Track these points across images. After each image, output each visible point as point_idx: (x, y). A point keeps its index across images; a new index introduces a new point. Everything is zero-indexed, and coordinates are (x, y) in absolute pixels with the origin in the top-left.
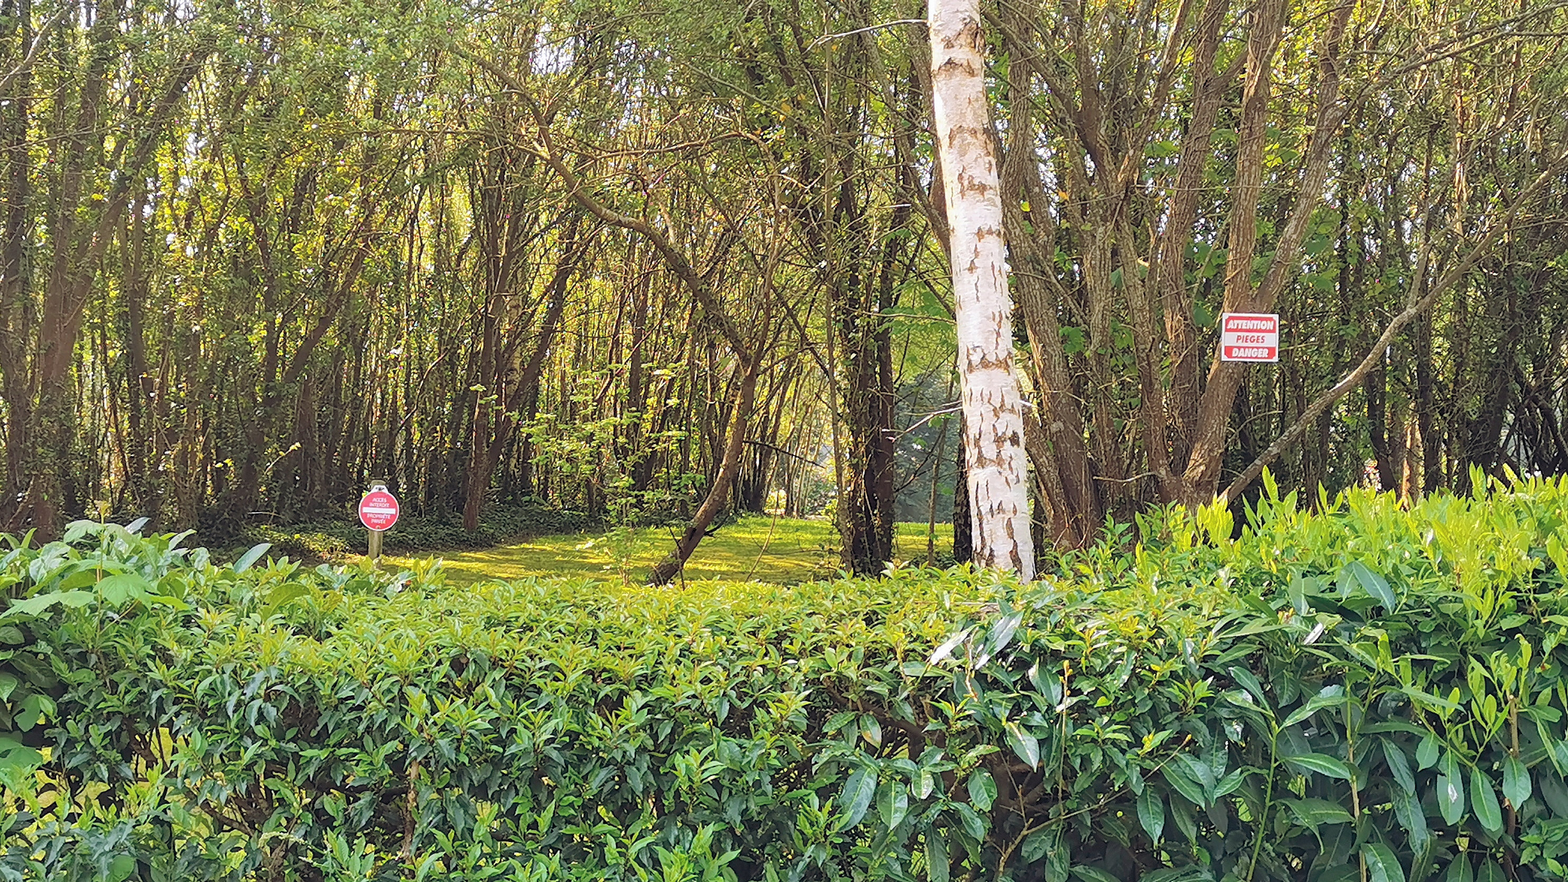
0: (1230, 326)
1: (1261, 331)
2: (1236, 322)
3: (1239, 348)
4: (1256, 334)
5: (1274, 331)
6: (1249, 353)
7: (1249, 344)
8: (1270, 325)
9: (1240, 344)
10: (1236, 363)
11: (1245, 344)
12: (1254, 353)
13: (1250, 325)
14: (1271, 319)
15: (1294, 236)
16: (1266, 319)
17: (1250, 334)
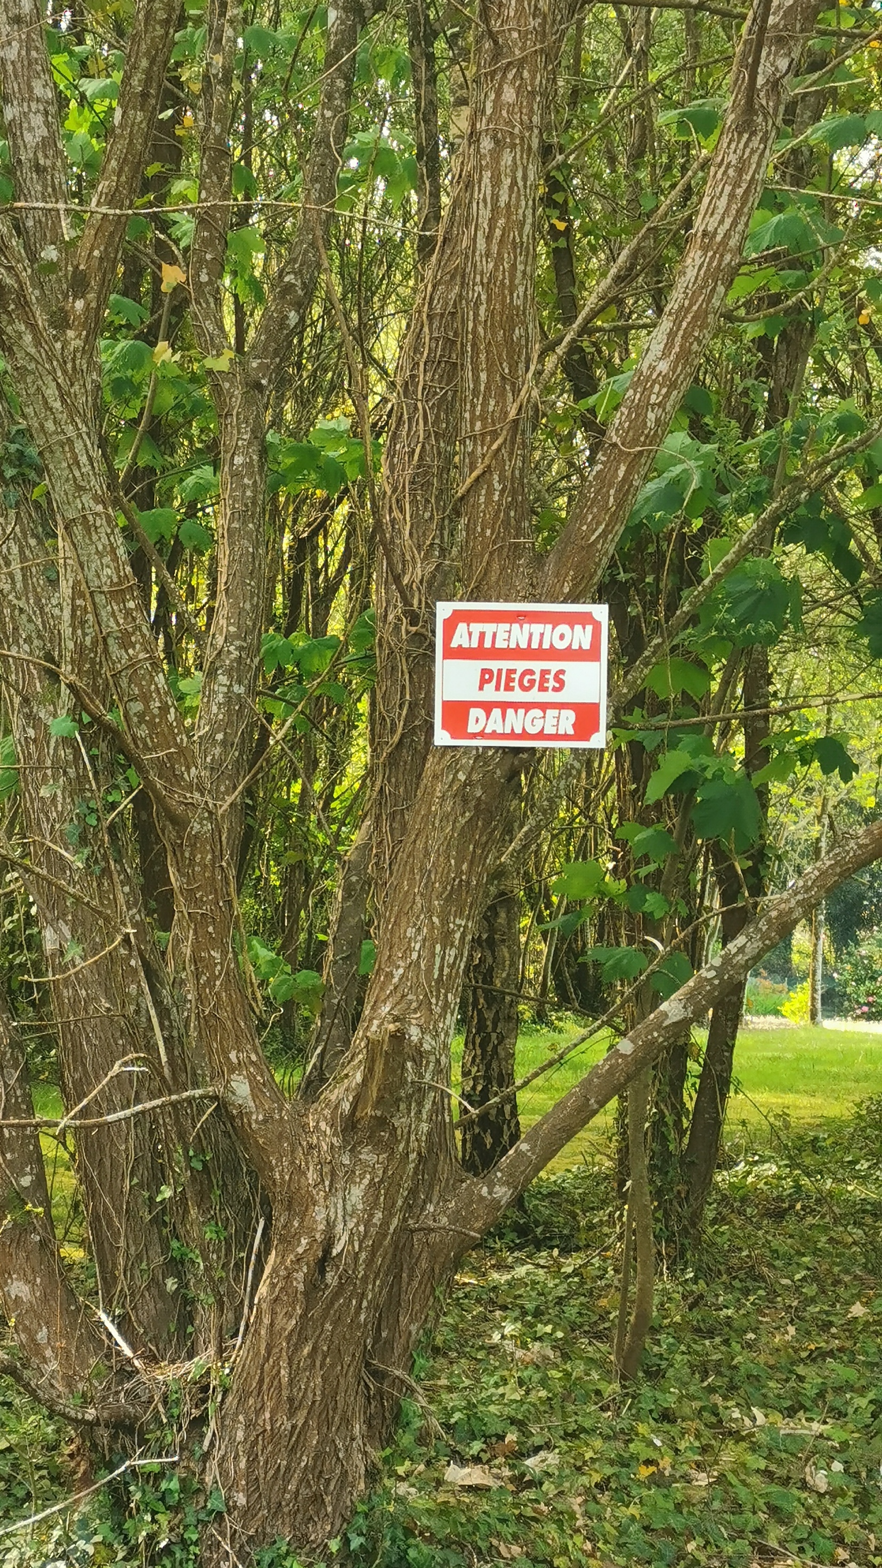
0: (461, 638)
1: (552, 654)
2: (476, 628)
3: (487, 707)
4: (537, 666)
5: (591, 655)
6: (515, 721)
7: (517, 695)
8: (581, 637)
9: (490, 693)
10: (481, 755)
11: (504, 696)
12: (532, 722)
13: (519, 635)
14: (585, 619)
16: (572, 620)
17: (520, 666)
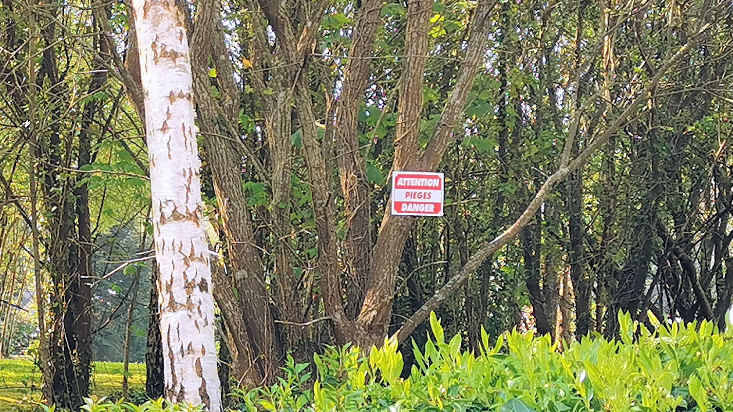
0: (400, 183)
1: (427, 188)
2: (405, 179)
3: (408, 203)
4: (423, 191)
5: (439, 188)
6: (416, 208)
7: (417, 200)
8: (436, 183)
9: (409, 199)
10: (406, 217)
11: (413, 200)
12: (421, 208)
13: (418, 182)
14: (437, 177)
15: (458, 102)
16: (433, 177)
17: (418, 191)
